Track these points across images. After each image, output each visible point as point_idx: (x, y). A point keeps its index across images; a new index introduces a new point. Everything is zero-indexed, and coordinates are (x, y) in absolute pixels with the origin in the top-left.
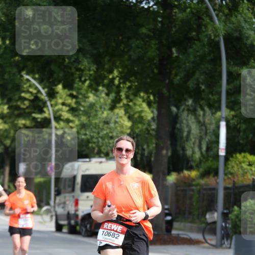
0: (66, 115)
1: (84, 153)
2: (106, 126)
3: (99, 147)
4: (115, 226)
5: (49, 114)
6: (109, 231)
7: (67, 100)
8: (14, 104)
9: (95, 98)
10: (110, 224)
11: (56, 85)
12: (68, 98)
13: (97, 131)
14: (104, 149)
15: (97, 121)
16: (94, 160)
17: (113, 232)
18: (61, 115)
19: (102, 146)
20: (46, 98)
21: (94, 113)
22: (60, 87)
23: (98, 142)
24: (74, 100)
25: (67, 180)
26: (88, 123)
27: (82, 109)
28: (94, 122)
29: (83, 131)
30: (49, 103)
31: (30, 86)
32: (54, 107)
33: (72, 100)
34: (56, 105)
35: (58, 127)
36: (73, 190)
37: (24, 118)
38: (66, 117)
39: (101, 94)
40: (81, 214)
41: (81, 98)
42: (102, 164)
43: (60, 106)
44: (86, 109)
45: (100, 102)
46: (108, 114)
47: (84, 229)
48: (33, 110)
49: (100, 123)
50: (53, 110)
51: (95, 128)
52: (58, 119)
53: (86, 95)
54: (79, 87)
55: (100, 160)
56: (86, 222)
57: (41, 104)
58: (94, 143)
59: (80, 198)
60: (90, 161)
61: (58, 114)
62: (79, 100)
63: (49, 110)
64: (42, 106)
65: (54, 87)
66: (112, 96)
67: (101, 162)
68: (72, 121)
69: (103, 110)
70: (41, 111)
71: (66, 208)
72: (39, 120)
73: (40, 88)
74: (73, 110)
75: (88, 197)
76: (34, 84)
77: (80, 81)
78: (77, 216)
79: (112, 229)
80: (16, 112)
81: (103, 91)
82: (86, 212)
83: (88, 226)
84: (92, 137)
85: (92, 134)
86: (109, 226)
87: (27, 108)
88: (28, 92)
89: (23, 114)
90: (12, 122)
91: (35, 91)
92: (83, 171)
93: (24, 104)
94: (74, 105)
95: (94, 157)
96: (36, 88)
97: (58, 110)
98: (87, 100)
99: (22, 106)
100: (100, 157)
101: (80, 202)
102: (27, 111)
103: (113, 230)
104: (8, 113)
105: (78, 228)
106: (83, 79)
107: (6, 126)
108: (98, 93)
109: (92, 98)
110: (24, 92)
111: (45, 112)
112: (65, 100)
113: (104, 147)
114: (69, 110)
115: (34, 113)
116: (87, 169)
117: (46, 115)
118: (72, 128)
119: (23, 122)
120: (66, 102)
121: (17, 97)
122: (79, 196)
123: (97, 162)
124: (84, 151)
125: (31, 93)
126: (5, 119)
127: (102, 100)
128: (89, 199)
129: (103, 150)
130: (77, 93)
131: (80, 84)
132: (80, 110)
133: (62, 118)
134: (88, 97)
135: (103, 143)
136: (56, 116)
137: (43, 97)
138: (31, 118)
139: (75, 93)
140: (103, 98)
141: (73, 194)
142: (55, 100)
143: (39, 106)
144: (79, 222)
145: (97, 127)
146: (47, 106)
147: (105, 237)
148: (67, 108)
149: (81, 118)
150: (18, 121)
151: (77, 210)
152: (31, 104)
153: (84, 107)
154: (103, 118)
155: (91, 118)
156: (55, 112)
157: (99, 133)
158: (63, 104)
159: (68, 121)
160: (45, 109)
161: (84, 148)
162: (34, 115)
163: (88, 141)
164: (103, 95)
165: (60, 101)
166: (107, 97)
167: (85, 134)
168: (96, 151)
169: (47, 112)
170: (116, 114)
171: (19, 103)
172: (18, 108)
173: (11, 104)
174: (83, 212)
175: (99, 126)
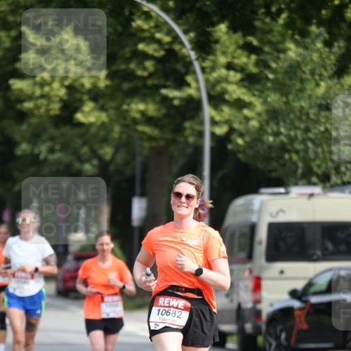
0: (236, 92)
1: (274, 175)
2: (323, 113)
3: (307, 162)
4: (175, 300)
5: (199, 89)
6: (167, 309)
7: (239, 58)
8: (123, 67)
9: (301, 50)
10: (166, 299)
11: (214, 25)
12: (239, 52)
13: (302, 126)
14: (319, 166)
15: (304, 104)
16: (296, 191)
17: (172, 309)
18: (224, 92)
19: (314, 160)
20: (193, 55)
21: (298, 86)
22: (223, 27)
23: (306, 150)
24: (253, 57)
25: (237, 235)
26: (284, 107)
27: (271, 76)
28: (296, 105)
29: (272, 127)
30: (197, 65)
31: (158, 27)
32: (210, 73)
33: (248, 57)
34: (213, 69)
35: (217, 118)
36: (250, 257)
37: (144, 98)
38: (235, 96)
39: (313, 43)
40: (266, 309)
41: (268, 53)
42: (314, 200)
43: (223, 72)
44: (280, 76)
45: (312, 60)
46: (329, 88)
47: (274, 344)
48: (162, 81)
49: (311, 107)
50: (207, 81)
51: (300, 118)
52: (217, 99)
53: (281, 46)
54: (267, 27)
55: (309, 190)
56: (279, 328)
57: (179, 66)
58: (297, 152)
59: (264, 275)
60: (287, 193)
61: (218, 88)
62: (263, 57)
63: (197, 80)
64: (183, 70)
65: (209, 29)
66: (339, 47)
67: (311, 195)
68: (248, 105)
69: (317, 77)
70: (181, 83)
71: (235, 296)
72: (176, 102)
73: (178, 31)
74: (250, 80)
75: (282, 272)
76: (166, 23)
77: (268, 13)
78: (258, 314)
79: (171, 305)
80: (126, 86)
81: (318, 35)
82: (277, 306)
83: (283, 336)
84: (292, 140)
85: (292, 133)
86: (166, 302)
87: (151, 75)
88: (152, 40)
89: (141, 90)
90: (118, 108)
91: (167, 39)
92: (271, 215)
93: (145, 69)
94: (253, 69)
95: (296, 184)
96: (170, 31)
97: (219, 81)
98: (282, 56)
99: (139, 73)
100: (310, 183)
101: (264, 284)
102: (150, 82)
103: (173, 307)
104: (107, 87)
105: (260, 340)
106: (274, 9)
107: (104, 117)
108: (308, 41)
109: (293, 51)
110: (142, 40)
111: (188, 85)
112: (233, 57)
113: (318, 162)
114: (242, 80)
115: (166, 87)
116: (282, 211)
117: (191, 91)
118: (247, 119)
119: (141, 107)
120: (236, 61)
121: (127, 52)
122: (262, 268)
123: (302, 195)
124: (274, 170)
125: (159, 42)
126: (101, 102)
127: (315, 57)
128: (284, 275)
129: (315, 169)
130: (261, 41)
131: (268, 20)
132: (267, 79)
133: (227, 97)
134: (284, 51)
135: (316, 153)
136: (213, 93)
137: (184, 51)
138: (158, 98)
139: (255, 42)
140: (318, 51)
141: (249, 265)
142: (211, 57)
143: (176, 71)
144: (264, 327)
145: (304, 118)
146: (194, 72)
147: (163, 317)
148: (239, 76)
149: (268, 96)
150: (129, 105)
151: (257, 301)
152: (159, 67)
153: (274, 71)
154: (317, 98)
155: (291, 97)
156: (211, 85)
157: (307, 130)
158: (230, 67)
159: (239, 104)
160: (189, 79)
161: (274, 164)
162: (164, 91)
163: (283, 148)
164: (319, 45)
165: (223, 60)
166: (327, 49)
167: (277, 134)
168: (300, 171)
169: (194, 84)
170: (346, 87)
171: (132, 66)
172: (130, 75)
173: (114, 68)
174: (271, 305)
175: (308, 115)
